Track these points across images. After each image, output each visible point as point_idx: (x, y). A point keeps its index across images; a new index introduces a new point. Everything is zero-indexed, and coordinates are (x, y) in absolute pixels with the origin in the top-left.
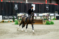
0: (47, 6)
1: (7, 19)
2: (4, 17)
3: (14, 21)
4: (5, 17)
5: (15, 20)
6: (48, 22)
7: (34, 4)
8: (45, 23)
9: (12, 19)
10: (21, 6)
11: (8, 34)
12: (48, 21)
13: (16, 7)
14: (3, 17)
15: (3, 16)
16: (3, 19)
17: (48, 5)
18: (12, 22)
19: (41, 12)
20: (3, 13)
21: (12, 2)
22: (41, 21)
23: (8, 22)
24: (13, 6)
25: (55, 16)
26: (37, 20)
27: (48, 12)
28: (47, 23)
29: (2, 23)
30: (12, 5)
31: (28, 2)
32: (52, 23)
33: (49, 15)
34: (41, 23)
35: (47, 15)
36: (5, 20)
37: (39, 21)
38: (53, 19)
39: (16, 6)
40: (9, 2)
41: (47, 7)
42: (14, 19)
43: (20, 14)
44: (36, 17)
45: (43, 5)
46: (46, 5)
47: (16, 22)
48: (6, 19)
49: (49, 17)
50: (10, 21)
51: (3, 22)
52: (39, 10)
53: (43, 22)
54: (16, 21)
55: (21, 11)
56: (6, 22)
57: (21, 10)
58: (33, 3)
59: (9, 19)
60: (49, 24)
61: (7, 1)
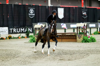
0: (84, 11)
1: (17, 33)
2: (11, 29)
3: (28, 36)
4: (13, 30)
5: (30, 34)
6: (86, 38)
7: (62, 7)
8: (82, 39)
9: (24, 33)
10: (40, 11)
11: (18, 59)
12: (86, 35)
13: (31, 13)
14: (9, 31)
15: (9, 29)
16: (9, 33)
17: (86, 8)
18: (24, 37)
19: (74, 22)
20: (10, 22)
21: (24, 5)
22: (74, 36)
23: (18, 38)
24: (27, 10)
25: (97, 29)
26: (68, 35)
27: (86, 22)
28: (84, 39)
29: (8, 40)
30: (25, 9)
31: (51, 4)
32: (93, 40)
33: (87, 26)
34: (75, 40)
35: (84, 25)
36: (13, 35)
37: (71, 36)
38: (94, 34)
39: (32, 11)
40: (20, 4)
41: (84, 13)
42: (27, 33)
43: (38, 24)
44: (65, 29)
45: (78, 10)
46: (83, 8)
47: (32, 38)
48: (15, 33)
49: (88, 30)
50: (21, 36)
51: (10, 38)
52: (70, 18)
53: (78, 39)
54: (31, 36)
55: (40, 19)
56: (14, 38)
57: (40, 17)
58: (60, 5)
59: (20, 33)
60: (88, 42)
61: (17, 3)
